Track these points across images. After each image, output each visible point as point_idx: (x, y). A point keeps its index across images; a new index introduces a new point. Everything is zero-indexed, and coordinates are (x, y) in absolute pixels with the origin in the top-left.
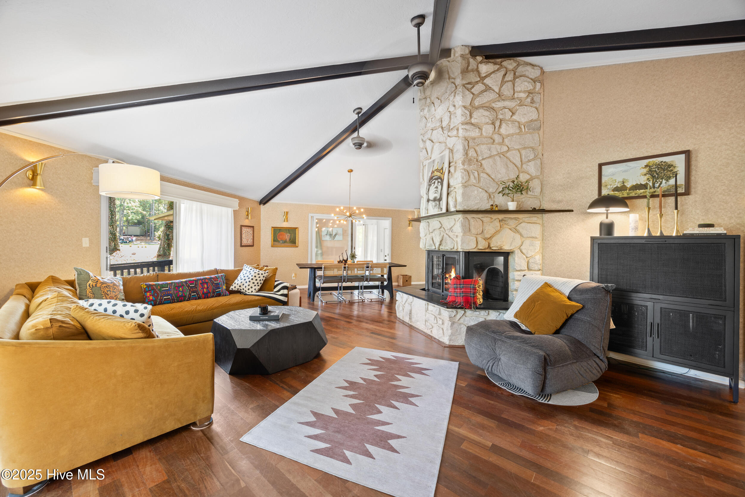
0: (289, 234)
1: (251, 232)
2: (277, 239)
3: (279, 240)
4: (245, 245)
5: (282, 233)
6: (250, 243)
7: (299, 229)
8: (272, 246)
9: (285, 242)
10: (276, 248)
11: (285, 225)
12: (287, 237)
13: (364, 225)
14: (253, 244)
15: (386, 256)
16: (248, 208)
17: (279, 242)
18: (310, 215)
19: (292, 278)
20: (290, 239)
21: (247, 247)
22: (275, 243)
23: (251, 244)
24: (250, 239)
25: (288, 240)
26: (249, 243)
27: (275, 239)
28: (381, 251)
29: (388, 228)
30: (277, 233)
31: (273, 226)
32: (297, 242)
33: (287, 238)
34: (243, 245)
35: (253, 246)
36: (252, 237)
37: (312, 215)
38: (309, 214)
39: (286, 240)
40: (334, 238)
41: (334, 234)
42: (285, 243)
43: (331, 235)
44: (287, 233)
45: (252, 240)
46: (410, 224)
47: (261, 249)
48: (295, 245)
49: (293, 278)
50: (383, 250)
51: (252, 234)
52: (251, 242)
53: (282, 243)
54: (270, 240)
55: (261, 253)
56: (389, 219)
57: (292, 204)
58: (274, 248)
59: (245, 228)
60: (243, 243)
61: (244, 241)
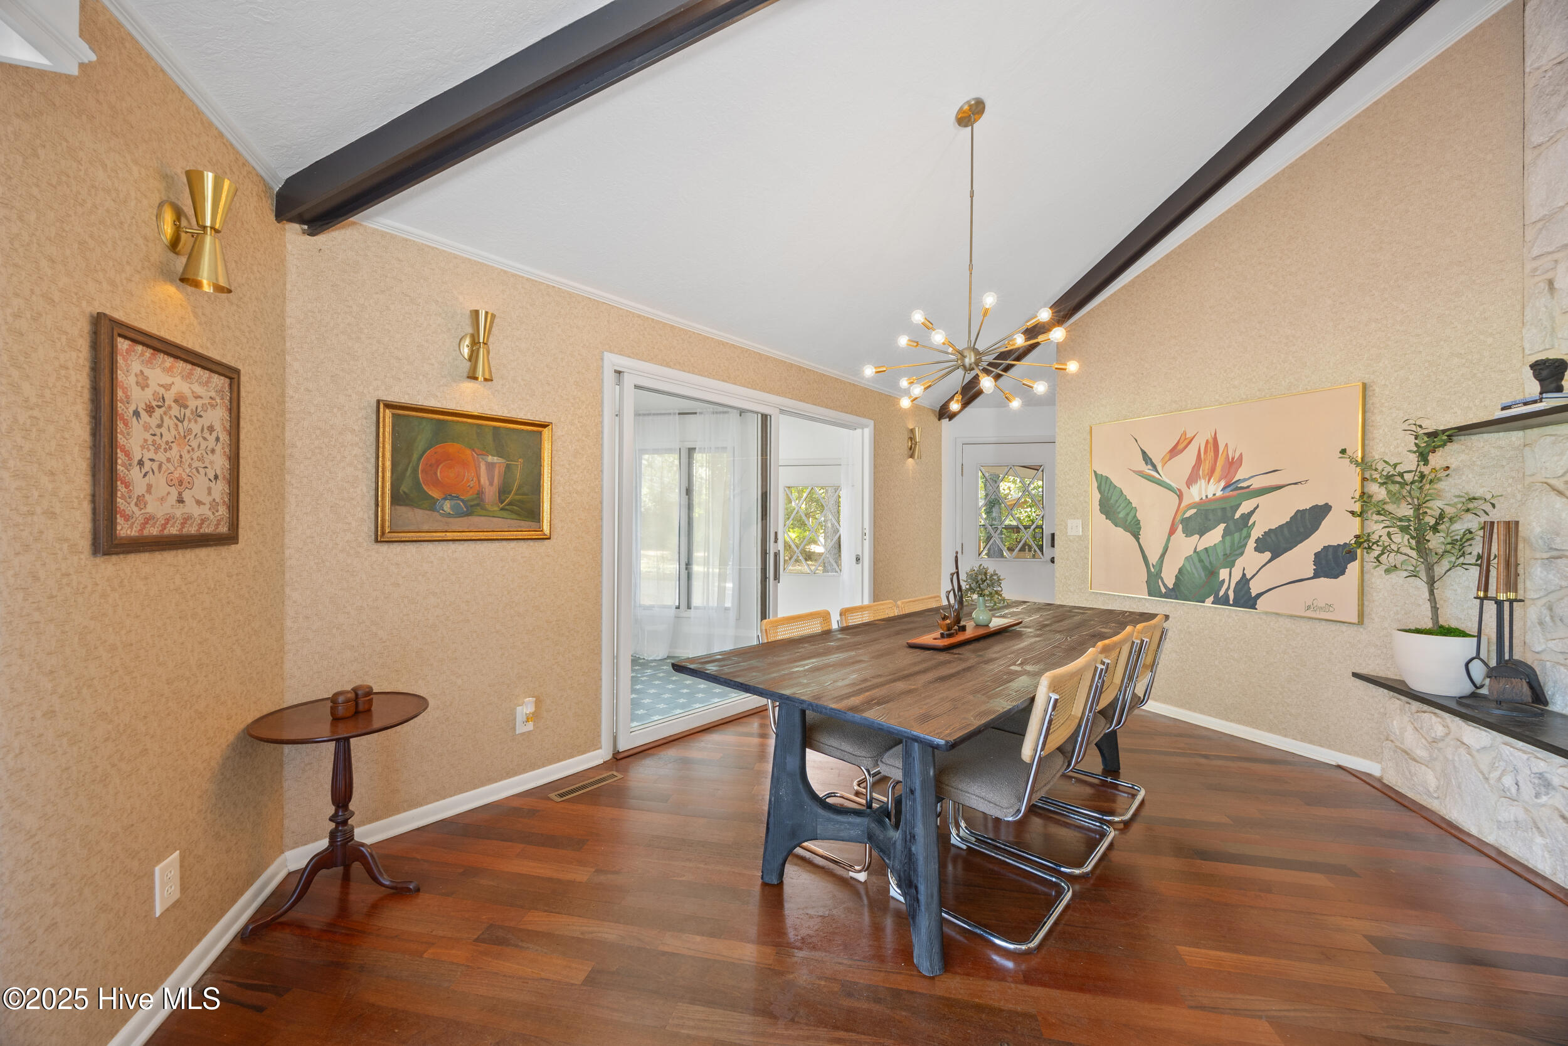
0: (495, 459)
1: (218, 416)
2: (417, 485)
3: (435, 493)
4: (153, 531)
5: (452, 448)
6: (205, 510)
7: (558, 432)
8: (380, 538)
9: (473, 507)
10: (412, 548)
11: (473, 397)
14: (234, 524)
17: (431, 505)
18: (613, 360)
19: (514, 728)
20: (503, 491)
22: (402, 510)
23: (215, 521)
24: (201, 481)
25: (491, 494)
26: (196, 512)
27: (404, 488)
30: (420, 444)
31: (390, 398)
32: (545, 506)
33: (484, 480)
34: (125, 530)
35: (230, 538)
36: (219, 462)
37: (622, 362)
38: (607, 358)
39: (480, 494)
42: (469, 514)
44: (485, 452)
45: (220, 489)
46: (911, 449)
47: (290, 563)
48: (534, 525)
49: (521, 729)
51: (224, 437)
52: (214, 505)
53: (449, 515)
54: (363, 491)
55: (288, 590)
56: (863, 427)
57: (514, 275)
58: (397, 548)
59: (149, 362)
60: (130, 513)
61: (136, 496)
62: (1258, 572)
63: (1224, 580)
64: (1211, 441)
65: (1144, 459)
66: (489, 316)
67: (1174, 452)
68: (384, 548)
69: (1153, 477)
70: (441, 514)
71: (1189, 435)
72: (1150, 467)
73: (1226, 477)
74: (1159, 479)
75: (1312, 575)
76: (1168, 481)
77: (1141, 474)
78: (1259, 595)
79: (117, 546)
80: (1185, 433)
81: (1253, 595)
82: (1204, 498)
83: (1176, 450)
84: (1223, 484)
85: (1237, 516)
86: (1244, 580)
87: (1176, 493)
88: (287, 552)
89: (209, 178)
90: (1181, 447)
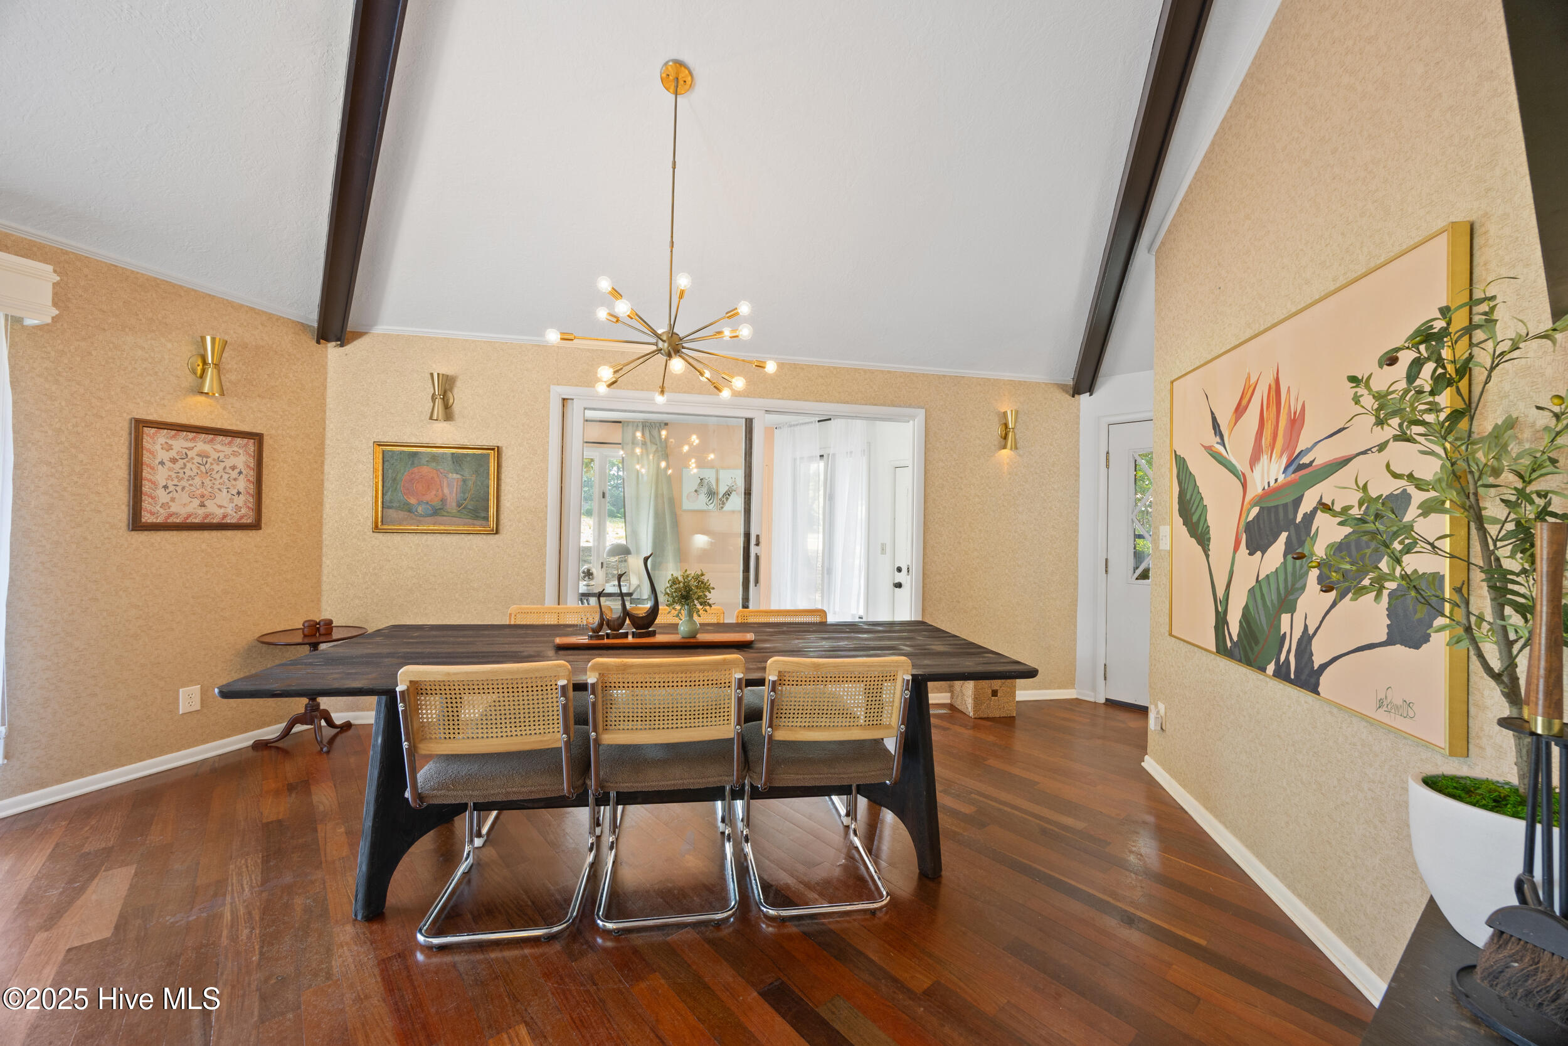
0: (454, 475)
1: (239, 460)
2: (398, 494)
3: (411, 501)
4: (177, 520)
5: (425, 470)
6: (226, 511)
7: (506, 453)
8: (376, 529)
9: (437, 512)
10: (397, 538)
11: (443, 434)
12: (450, 486)
13: (822, 456)
14: (258, 518)
15: (899, 570)
16: (203, 339)
17: (407, 509)
18: (558, 391)
20: (461, 499)
21: (206, 534)
22: (391, 513)
23: (238, 517)
24: (223, 496)
25: (452, 505)
26: (219, 511)
27: (391, 497)
28: (883, 551)
29: (909, 463)
30: (403, 469)
31: (383, 440)
32: (492, 511)
33: (446, 491)
34: (147, 518)
35: (256, 526)
36: (242, 485)
37: (568, 392)
38: (552, 387)
39: (443, 500)
40: (723, 503)
41: (722, 490)
43: (711, 494)
44: (445, 471)
45: (243, 500)
46: (1005, 438)
47: (325, 543)
48: (483, 523)
50: (888, 549)
51: (249, 471)
52: (240, 508)
53: (421, 516)
54: (369, 499)
55: (324, 559)
56: (913, 417)
57: (473, 341)
58: (388, 536)
59: (174, 437)
60: (156, 511)
61: (161, 503)
62: (1321, 622)
63: (1285, 633)
64: (1273, 386)
65: (1214, 428)
66: (441, 376)
67: (1240, 410)
68: (380, 536)
69: (1220, 454)
70: (415, 515)
71: (1253, 380)
72: (1218, 439)
73: (1288, 448)
74: (1226, 458)
75: (1384, 638)
76: (1234, 462)
77: (1209, 449)
78: (1324, 667)
79: (142, 526)
80: (1249, 378)
81: (1316, 666)
82: (1266, 488)
83: (1241, 407)
84: (1284, 460)
85: (1299, 520)
86: (1306, 638)
87: (1240, 480)
88: (324, 537)
89: (208, 339)
90: (1244, 402)
